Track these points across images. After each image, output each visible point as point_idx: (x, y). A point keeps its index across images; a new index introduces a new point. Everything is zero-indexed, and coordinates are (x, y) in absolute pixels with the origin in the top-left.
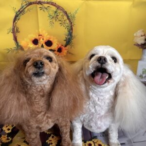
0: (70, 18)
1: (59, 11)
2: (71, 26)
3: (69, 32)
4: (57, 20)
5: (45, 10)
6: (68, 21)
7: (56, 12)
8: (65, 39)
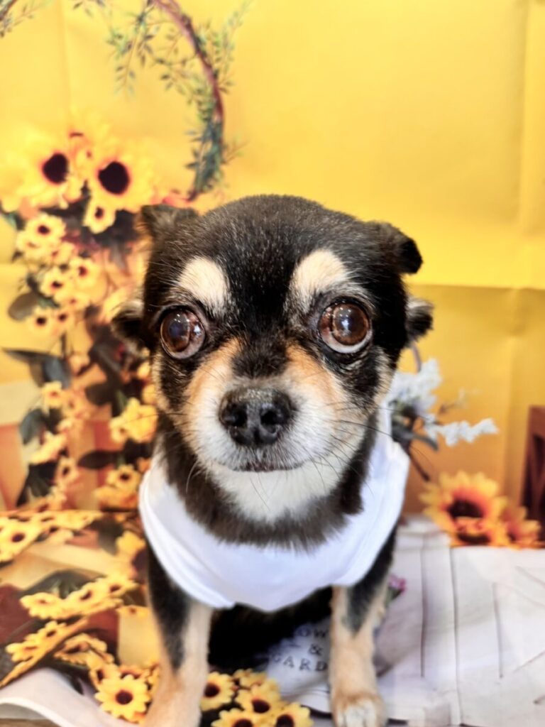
0: (208, 47)
1: (155, 14)
2: (216, 93)
3: (208, 120)
4: (149, 60)
5: (94, 8)
6: (196, 66)
7: (141, 19)
8: (191, 159)
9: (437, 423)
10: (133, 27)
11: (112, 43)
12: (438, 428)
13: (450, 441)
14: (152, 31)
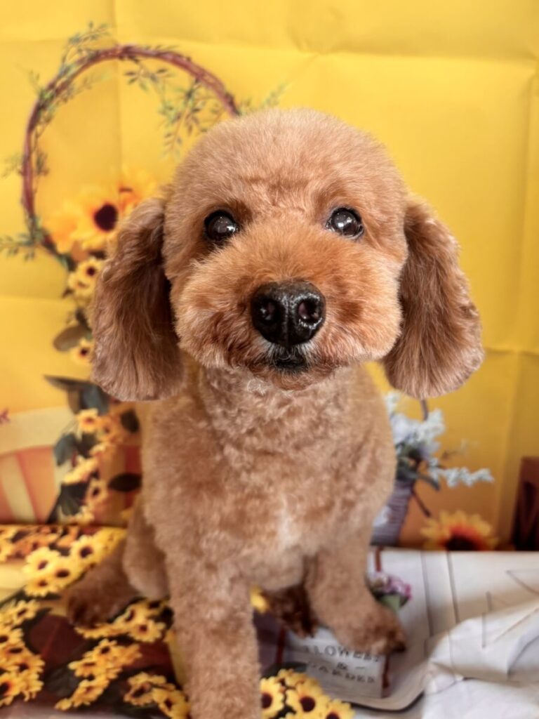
7: (189, 95)
9: (440, 467)
10: (182, 101)
11: (164, 113)
12: (441, 471)
13: (451, 483)
14: (199, 105)
